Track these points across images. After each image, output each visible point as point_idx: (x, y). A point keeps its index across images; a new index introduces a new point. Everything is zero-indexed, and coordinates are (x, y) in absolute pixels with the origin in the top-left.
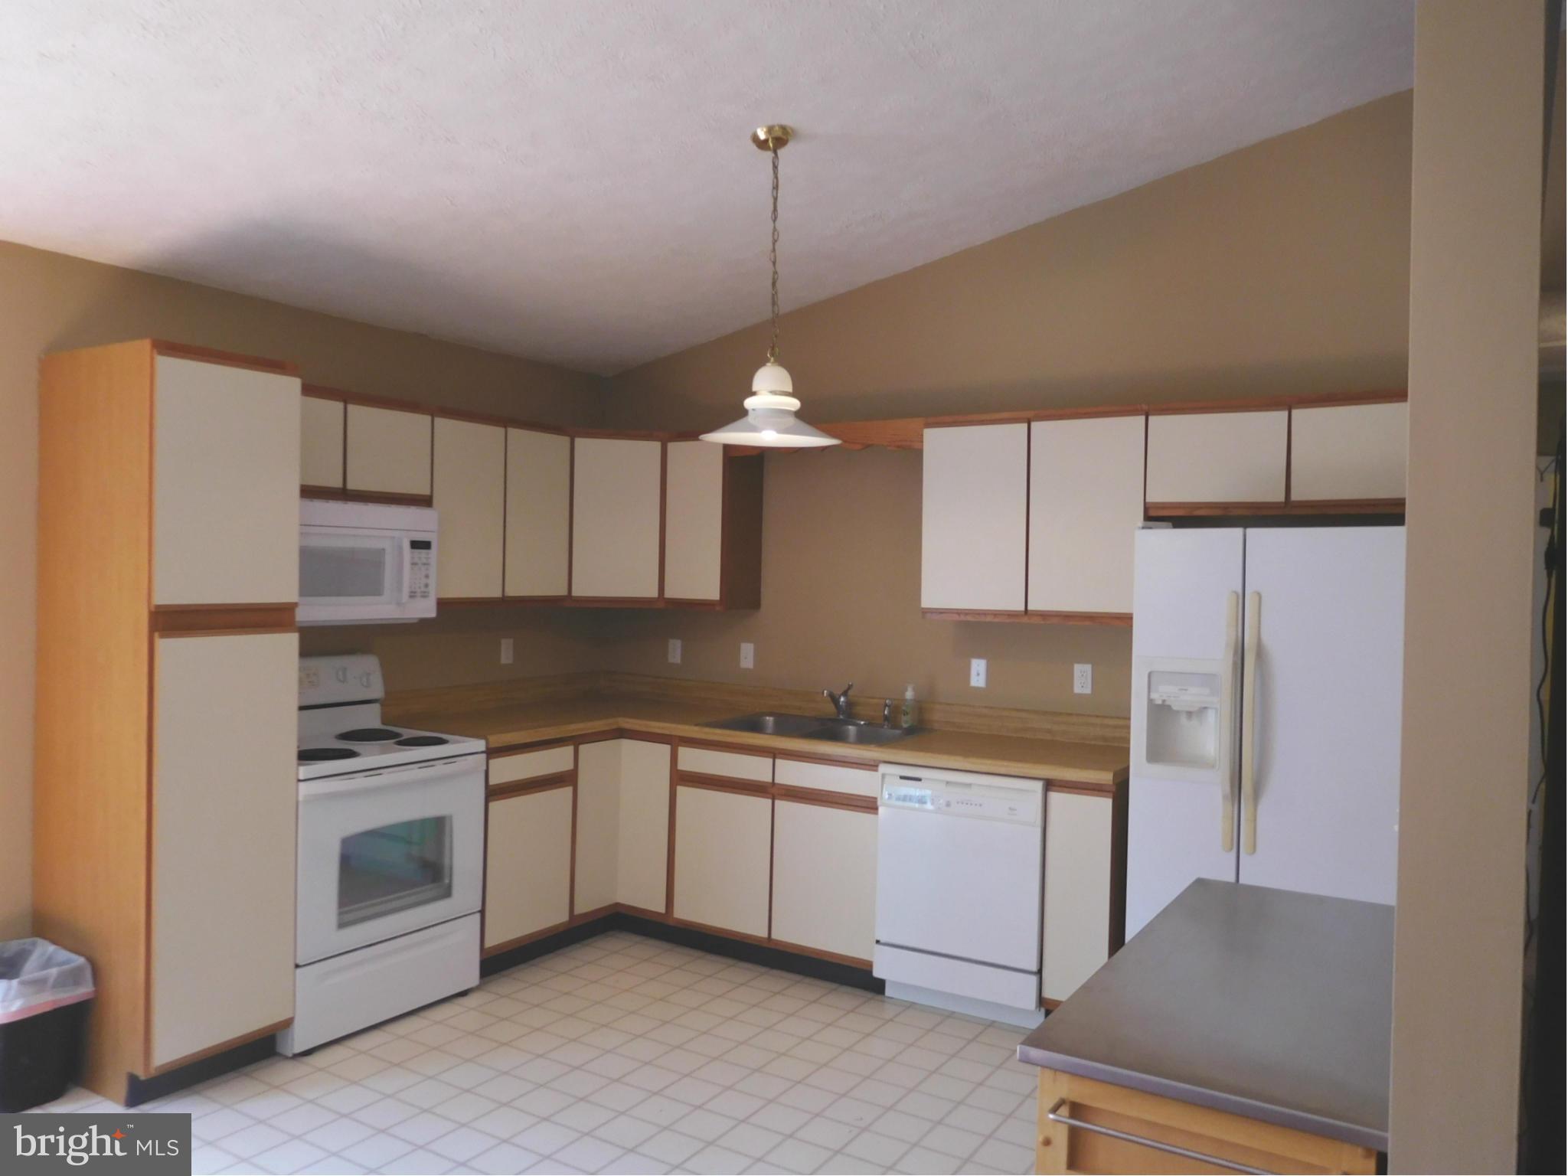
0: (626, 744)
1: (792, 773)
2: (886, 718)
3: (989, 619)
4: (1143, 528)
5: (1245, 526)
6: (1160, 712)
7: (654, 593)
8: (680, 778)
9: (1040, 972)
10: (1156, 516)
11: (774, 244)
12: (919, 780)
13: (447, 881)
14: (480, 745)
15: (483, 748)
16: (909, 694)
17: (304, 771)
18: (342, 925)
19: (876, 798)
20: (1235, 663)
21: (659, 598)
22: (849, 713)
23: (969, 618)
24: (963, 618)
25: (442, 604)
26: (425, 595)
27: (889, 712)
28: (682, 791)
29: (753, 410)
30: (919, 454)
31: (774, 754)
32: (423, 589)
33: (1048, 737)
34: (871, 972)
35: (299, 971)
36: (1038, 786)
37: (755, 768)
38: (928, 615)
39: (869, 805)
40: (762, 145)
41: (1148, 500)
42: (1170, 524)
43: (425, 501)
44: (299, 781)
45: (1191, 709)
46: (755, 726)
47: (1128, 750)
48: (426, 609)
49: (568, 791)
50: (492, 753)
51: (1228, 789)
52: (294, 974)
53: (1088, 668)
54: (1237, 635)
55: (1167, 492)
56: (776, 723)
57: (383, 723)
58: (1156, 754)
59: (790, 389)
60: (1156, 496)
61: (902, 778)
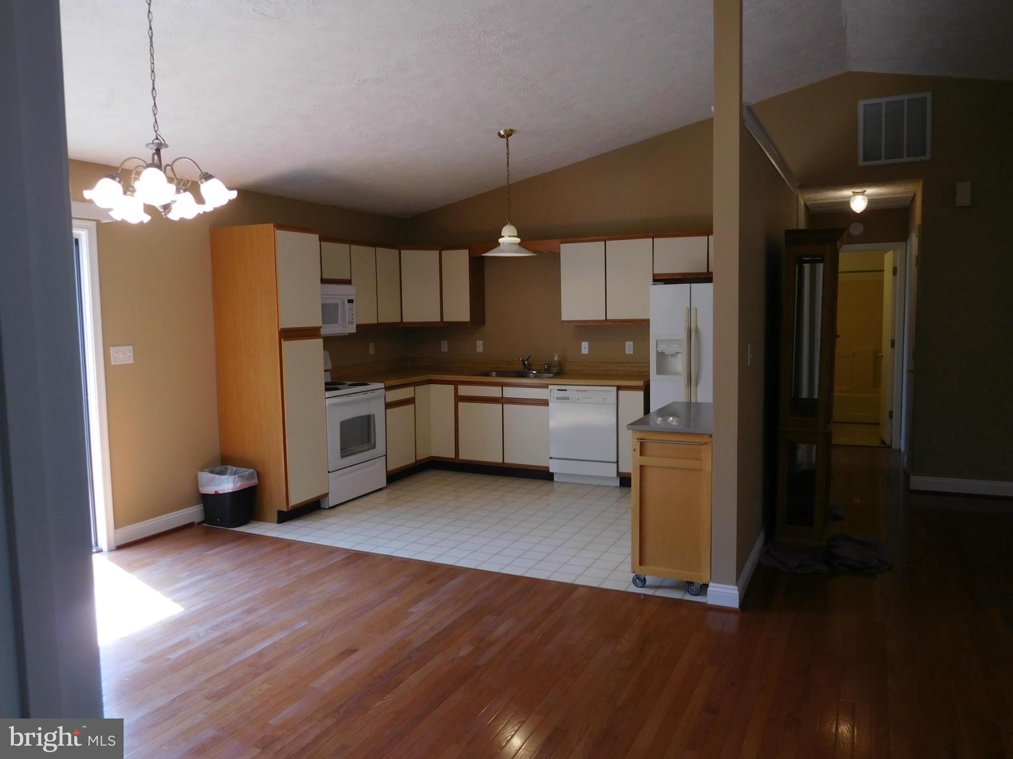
0: (433, 387)
1: (510, 392)
2: (546, 369)
3: (591, 324)
4: (653, 285)
5: (691, 283)
6: (661, 356)
7: (439, 320)
8: (459, 399)
9: (617, 462)
10: (658, 279)
11: (508, 177)
12: (566, 390)
13: (373, 442)
14: (382, 385)
15: (383, 387)
16: (556, 358)
17: (328, 394)
18: (342, 457)
19: (548, 400)
20: (688, 335)
21: (441, 322)
22: (529, 368)
23: (583, 324)
24: (579, 324)
25: (358, 326)
26: (352, 323)
27: (547, 367)
28: (460, 404)
29: (503, 243)
30: (558, 256)
31: (502, 385)
32: (351, 320)
33: (616, 373)
34: (549, 471)
35: (329, 474)
36: (615, 389)
37: (495, 392)
38: (565, 324)
39: (545, 403)
40: (502, 136)
41: (654, 273)
42: (663, 283)
43: (348, 282)
44: (326, 398)
45: (672, 354)
46: (487, 374)
47: (649, 375)
48: (352, 329)
49: (411, 407)
50: (387, 388)
51: (686, 382)
52: (328, 475)
53: (631, 343)
54: (688, 324)
55: (663, 269)
56: (496, 374)
57: (332, 380)
58: (660, 372)
59: (516, 235)
60: (657, 271)
61: (559, 390)
